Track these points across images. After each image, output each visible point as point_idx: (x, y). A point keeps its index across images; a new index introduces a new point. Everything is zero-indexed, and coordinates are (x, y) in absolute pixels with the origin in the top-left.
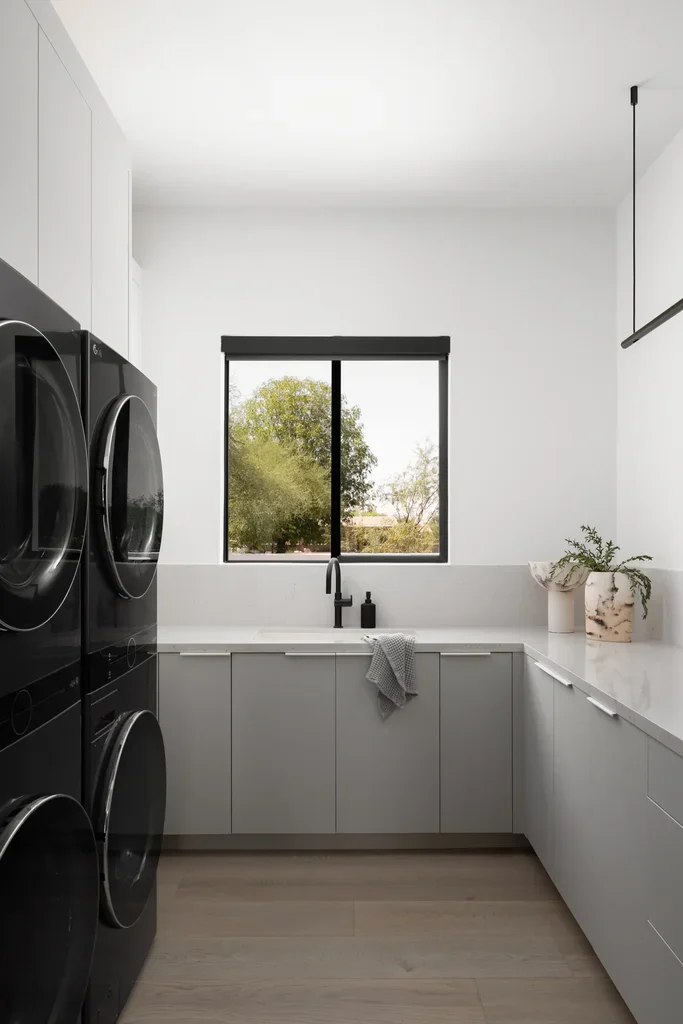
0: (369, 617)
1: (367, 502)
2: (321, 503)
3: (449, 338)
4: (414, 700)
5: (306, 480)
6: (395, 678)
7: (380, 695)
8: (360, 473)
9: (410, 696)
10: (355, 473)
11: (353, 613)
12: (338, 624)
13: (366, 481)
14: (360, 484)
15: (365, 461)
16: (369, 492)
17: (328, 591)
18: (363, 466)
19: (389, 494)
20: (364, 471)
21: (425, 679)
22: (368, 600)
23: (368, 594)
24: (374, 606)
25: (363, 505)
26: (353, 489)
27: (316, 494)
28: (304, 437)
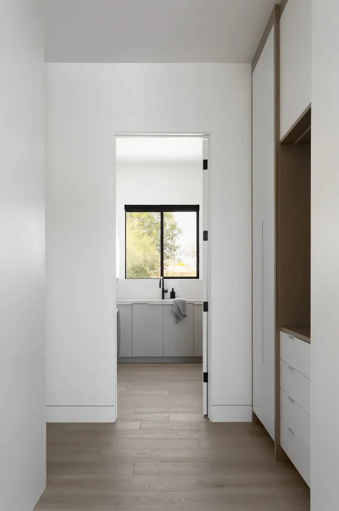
0: (173, 295)
1: (176, 257)
2: (149, 257)
3: (199, 205)
4: (186, 318)
5: (141, 244)
6: (180, 311)
7: (176, 316)
8: (172, 239)
9: (185, 316)
10: (169, 239)
11: (168, 295)
12: (163, 298)
13: (176, 244)
14: (172, 246)
15: (175, 232)
16: (178, 251)
17: (160, 287)
18: (174, 235)
19: (189, 252)
20: (174, 238)
21: (189, 311)
22: (173, 291)
23: (173, 289)
24: (174, 293)
25: (174, 259)
26: (168, 249)
27: (146, 252)
28: (139, 218)
